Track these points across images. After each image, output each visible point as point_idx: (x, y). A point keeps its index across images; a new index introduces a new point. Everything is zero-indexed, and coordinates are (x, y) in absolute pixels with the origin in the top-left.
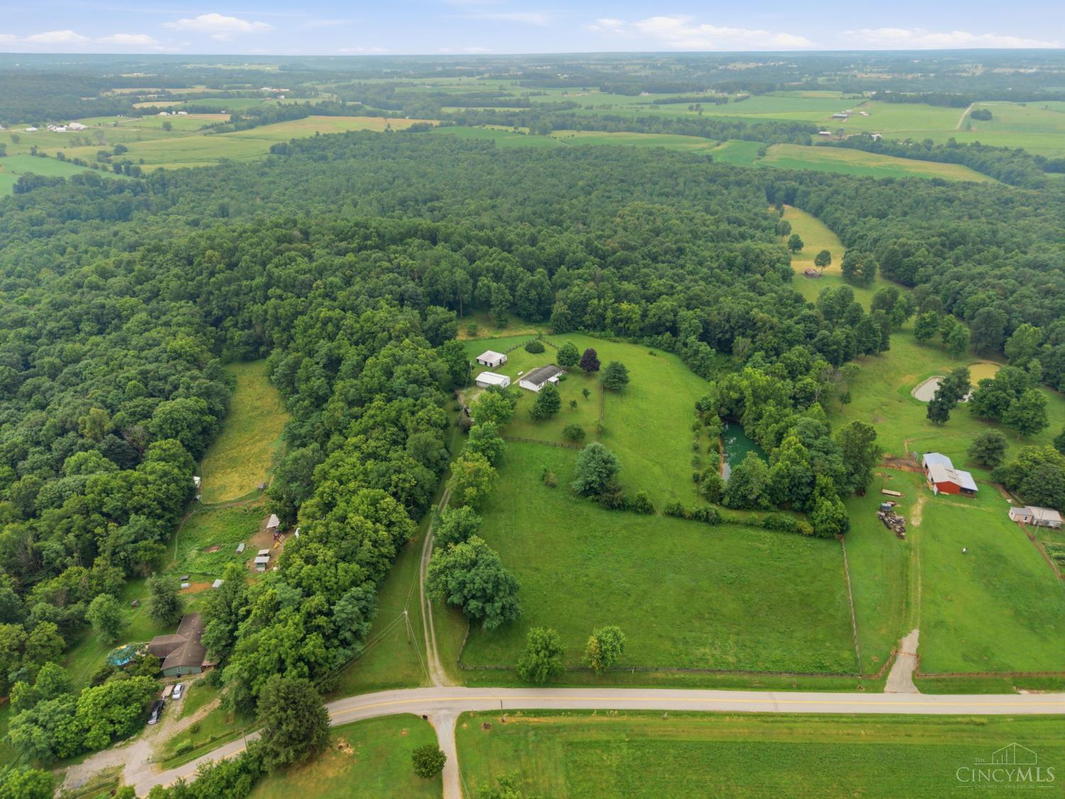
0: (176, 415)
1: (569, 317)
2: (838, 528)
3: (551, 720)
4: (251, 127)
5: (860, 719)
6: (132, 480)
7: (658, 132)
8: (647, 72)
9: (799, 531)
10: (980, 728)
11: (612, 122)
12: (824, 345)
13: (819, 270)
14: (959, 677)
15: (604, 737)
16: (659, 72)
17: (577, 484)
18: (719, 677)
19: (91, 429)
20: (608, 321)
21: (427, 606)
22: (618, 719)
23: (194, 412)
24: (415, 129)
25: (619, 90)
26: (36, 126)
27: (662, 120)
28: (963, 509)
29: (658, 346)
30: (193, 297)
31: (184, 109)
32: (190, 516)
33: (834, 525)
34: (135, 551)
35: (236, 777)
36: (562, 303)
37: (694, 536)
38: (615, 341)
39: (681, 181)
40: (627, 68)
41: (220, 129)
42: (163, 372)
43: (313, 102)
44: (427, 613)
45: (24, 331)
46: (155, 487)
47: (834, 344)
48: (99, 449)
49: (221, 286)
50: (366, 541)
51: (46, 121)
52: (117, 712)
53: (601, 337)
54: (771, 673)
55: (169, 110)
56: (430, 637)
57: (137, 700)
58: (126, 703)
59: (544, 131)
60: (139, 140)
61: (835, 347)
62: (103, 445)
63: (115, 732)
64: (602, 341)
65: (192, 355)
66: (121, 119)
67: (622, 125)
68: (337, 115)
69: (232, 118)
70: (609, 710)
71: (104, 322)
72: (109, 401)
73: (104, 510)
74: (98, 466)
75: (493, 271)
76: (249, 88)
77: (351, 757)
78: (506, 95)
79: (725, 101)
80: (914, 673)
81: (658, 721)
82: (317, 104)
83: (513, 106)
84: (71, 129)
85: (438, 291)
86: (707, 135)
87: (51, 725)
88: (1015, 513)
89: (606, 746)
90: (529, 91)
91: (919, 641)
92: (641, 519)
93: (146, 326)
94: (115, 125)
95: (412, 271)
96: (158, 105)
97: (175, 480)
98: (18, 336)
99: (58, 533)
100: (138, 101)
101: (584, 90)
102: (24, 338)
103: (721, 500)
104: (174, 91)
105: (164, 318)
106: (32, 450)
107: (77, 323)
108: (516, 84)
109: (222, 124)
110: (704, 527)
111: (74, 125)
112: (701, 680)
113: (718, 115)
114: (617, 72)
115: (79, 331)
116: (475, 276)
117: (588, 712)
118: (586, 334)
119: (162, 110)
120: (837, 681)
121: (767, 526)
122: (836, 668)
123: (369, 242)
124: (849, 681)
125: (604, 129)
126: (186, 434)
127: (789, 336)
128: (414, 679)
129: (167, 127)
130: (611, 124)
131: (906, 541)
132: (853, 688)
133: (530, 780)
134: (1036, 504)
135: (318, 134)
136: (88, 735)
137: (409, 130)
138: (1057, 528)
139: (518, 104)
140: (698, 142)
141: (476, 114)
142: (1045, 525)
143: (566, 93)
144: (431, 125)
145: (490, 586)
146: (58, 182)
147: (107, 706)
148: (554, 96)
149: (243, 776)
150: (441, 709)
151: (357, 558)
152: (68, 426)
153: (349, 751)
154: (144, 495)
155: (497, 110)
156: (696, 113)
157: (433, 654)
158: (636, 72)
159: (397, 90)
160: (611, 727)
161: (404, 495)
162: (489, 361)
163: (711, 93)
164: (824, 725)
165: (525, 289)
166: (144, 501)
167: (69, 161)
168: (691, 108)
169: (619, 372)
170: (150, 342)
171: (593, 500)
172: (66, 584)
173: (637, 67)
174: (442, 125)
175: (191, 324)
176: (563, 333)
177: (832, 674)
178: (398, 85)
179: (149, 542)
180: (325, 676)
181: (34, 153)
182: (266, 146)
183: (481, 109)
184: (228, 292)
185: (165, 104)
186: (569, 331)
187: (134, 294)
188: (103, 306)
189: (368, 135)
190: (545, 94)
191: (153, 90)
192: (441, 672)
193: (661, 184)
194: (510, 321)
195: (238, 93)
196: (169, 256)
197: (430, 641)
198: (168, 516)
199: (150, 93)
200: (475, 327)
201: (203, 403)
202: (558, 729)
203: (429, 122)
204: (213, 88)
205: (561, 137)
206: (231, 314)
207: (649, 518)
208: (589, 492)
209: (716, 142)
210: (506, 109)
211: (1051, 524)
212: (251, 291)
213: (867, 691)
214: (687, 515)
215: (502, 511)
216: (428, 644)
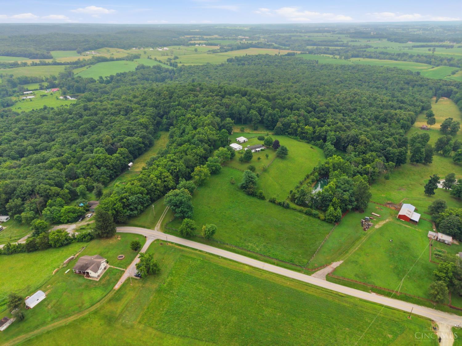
0: (129, 142)
1: (282, 129)
2: (334, 220)
3: (182, 248)
4: (226, 51)
5: (293, 280)
6: (107, 157)
7: (405, 60)
8: (421, 32)
9: (319, 218)
10: (340, 297)
11: (384, 55)
12: (387, 154)
13: (429, 126)
14: (347, 280)
15: (195, 257)
16: (427, 32)
17: (239, 184)
18: (249, 253)
19: (106, 142)
20: (298, 132)
21: (167, 209)
22: (204, 254)
23: (136, 142)
24: (289, 54)
25: (396, 41)
26: (153, 48)
27: (410, 54)
28: (406, 227)
29: (316, 145)
30: (156, 107)
31: (205, 44)
32: (124, 173)
33: (332, 218)
34: (100, 178)
35: (87, 236)
36: (280, 123)
37: (275, 210)
38: (299, 141)
39: (390, 82)
40: (410, 30)
41: (214, 52)
42: (134, 128)
43: (254, 42)
44: (166, 211)
45: (105, 112)
46: (113, 161)
47: (392, 154)
48: (105, 148)
49: (164, 104)
50: (152, 183)
51: (157, 47)
52: (71, 215)
53: (294, 139)
54: (270, 257)
55: (199, 44)
56: (162, 217)
57: (77, 213)
58: (74, 213)
59: (347, 58)
60: (185, 54)
61: (392, 155)
62: (107, 147)
63: (69, 220)
64: (294, 140)
65: (145, 125)
66: (181, 47)
67: (387, 56)
68: (262, 48)
69: (220, 48)
70: (203, 251)
71: (127, 111)
72: (114, 135)
73: (97, 164)
74: (101, 152)
75: (259, 108)
76: (234, 36)
77: (119, 240)
78: (340, 41)
79: (452, 47)
80: (329, 274)
81: (217, 258)
82: (255, 43)
83: (340, 46)
84: (164, 50)
85: (233, 113)
86: (430, 63)
87: (53, 212)
88: (431, 234)
89: (194, 259)
90: (351, 39)
91: (340, 265)
92: (258, 201)
93: (138, 114)
94: (179, 49)
95: (227, 105)
96: (196, 42)
97: (120, 160)
98: (103, 113)
99: (82, 168)
100: (191, 40)
101: (379, 40)
102: (105, 114)
103: (294, 201)
104: (205, 37)
105: (144, 112)
106: (89, 145)
107: (120, 111)
108: (348, 37)
109: (216, 50)
110: (281, 208)
111: (165, 48)
112: (241, 252)
113: (444, 53)
114: (405, 32)
115: (120, 114)
116: (249, 109)
117: (196, 250)
118: (288, 137)
119: (197, 44)
120: (294, 267)
121: (306, 213)
122: (297, 263)
123: (220, 94)
124: (299, 268)
125: (378, 58)
126: (131, 148)
127: (372, 148)
128: (151, 226)
129: (196, 50)
130: (382, 56)
131: (366, 232)
132: (299, 271)
133: (163, 261)
134: (443, 233)
135: (247, 55)
136: (61, 218)
137: (286, 55)
138: (448, 244)
139: (342, 46)
140: (422, 66)
141: (320, 49)
142: (443, 242)
143: (370, 41)
144: (297, 53)
145: (178, 202)
146: (148, 68)
147: (69, 212)
148: (363, 42)
149: (89, 236)
150: (151, 236)
151: (147, 187)
152: (100, 140)
153: (119, 239)
154: (109, 162)
155: (330, 48)
156: (431, 52)
157: (160, 222)
158: (414, 32)
159: (293, 38)
160: (199, 255)
161: (174, 174)
162: (240, 140)
163: (447, 43)
164: (277, 277)
165: (267, 116)
166: (108, 164)
167: (158, 61)
168: (429, 50)
169: (283, 150)
170: (135, 119)
171: (244, 191)
172: (77, 182)
173: (415, 30)
174: (301, 53)
175: (151, 115)
176: (279, 135)
177: (293, 264)
178: (293, 36)
179: (105, 176)
180: (121, 217)
181: (148, 58)
182: (226, 59)
183: (323, 47)
184: (166, 106)
185: (198, 42)
186: (282, 135)
187: (140, 104)
188: (128, 107)
189: (267, 56)
190: (359, 41)
191: (198, 36)
192: (159, 227)
193: (378, 83)
194: (259, 127)
195: (228, 38)
196: (154, 92)
197: (162, 218)
198: (115, 170)
199: (197, 37)
200: (243, 128)
201: (141, 140)
202: (182, 251)
203: (295, 52)
204: (220, 36)
205: (354, 61)
206: (166, 114)
207: (262, 201)
208: (244, 188)
209: (432, 66)
210: (334, 47)
211: (446, 242)
212: (173, 107)
213: (305, 273)
214: (276, 202)
215: (210, 188)
216: (160, 219)
